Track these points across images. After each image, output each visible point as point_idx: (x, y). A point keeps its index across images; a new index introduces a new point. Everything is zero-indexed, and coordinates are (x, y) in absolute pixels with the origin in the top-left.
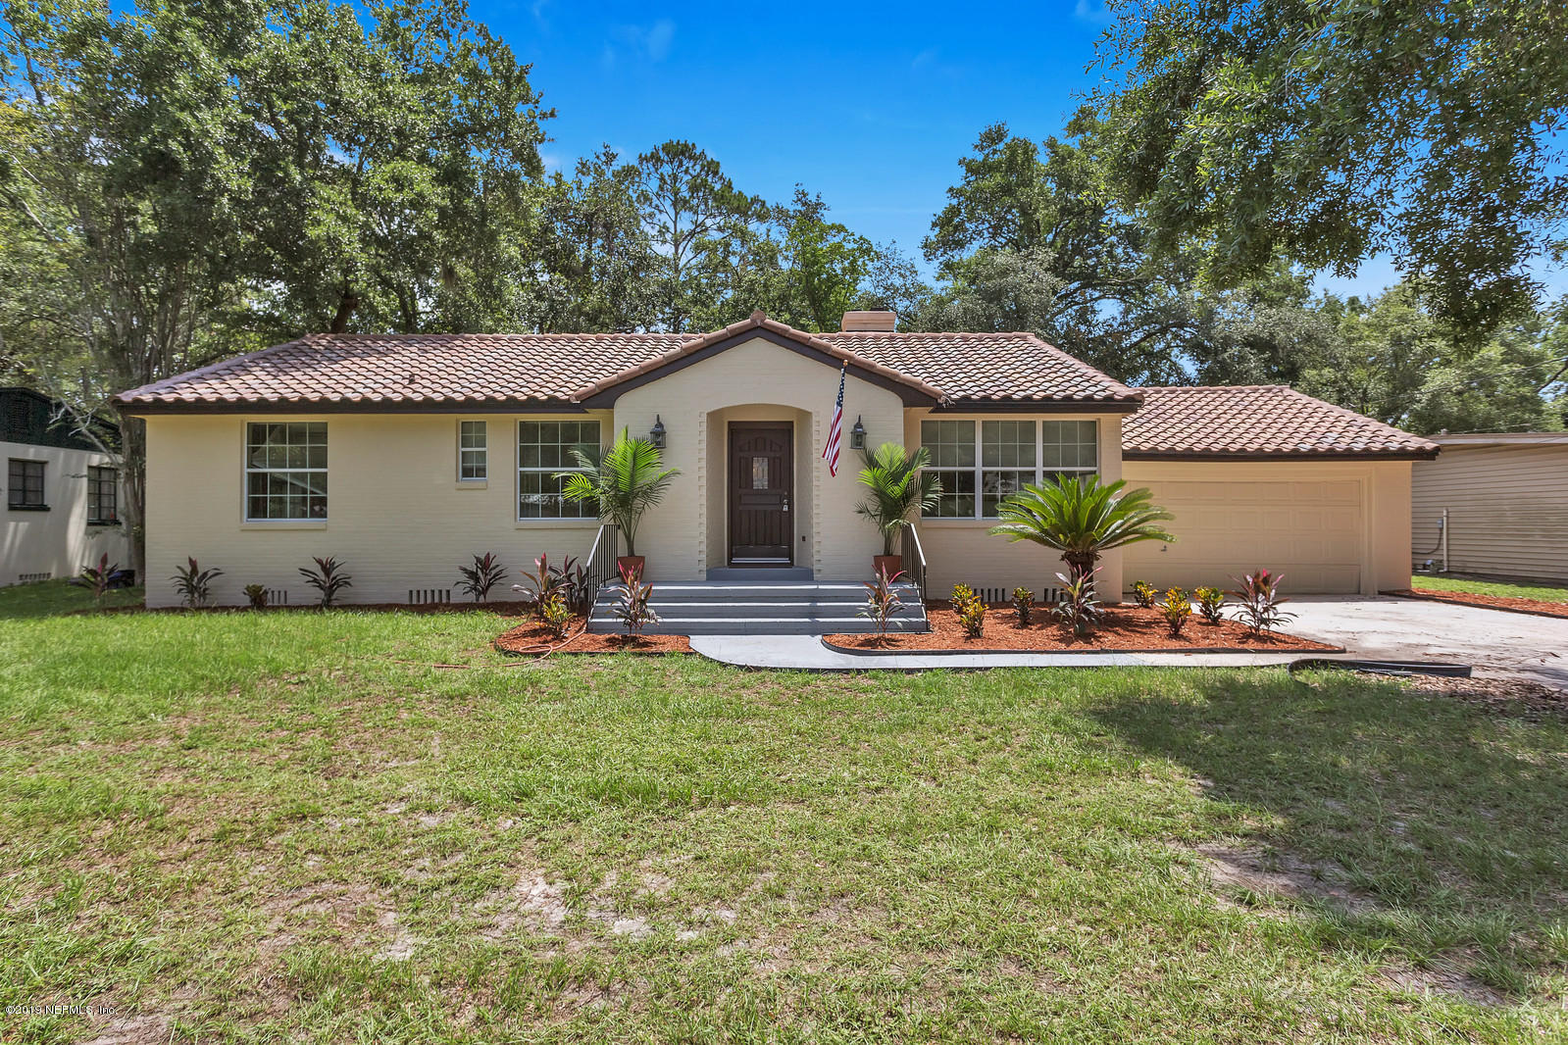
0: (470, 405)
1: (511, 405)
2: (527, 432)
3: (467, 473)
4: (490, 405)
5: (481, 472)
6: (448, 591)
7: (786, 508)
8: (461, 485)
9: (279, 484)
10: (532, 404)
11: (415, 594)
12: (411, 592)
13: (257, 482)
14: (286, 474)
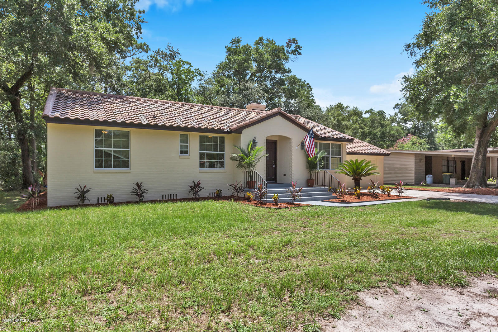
0: (186, 129)
1: (199, 130)
2: (202, 139)
3: (181, 152)
4: (193, 129)
5: (186, 152)
6: (176, 195)
7: (274, 166)
8: (181, 157)
9: (108, 155)
10: (206, 130)
11: (164, 196)
12: (163, 195)
13: (98, 154)
14: (111, 151)
